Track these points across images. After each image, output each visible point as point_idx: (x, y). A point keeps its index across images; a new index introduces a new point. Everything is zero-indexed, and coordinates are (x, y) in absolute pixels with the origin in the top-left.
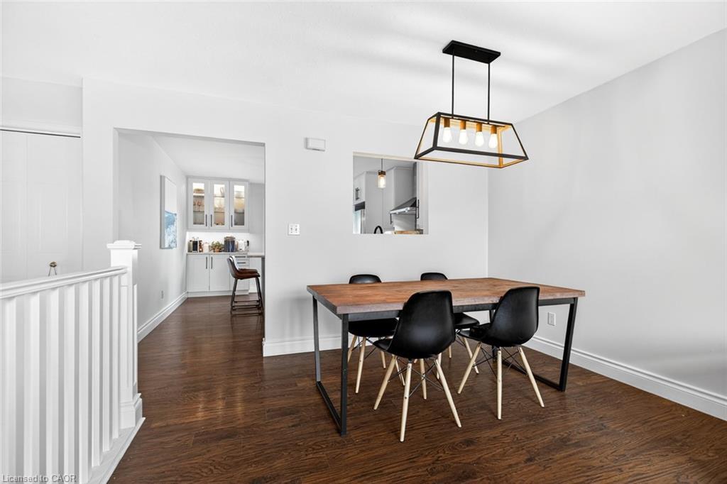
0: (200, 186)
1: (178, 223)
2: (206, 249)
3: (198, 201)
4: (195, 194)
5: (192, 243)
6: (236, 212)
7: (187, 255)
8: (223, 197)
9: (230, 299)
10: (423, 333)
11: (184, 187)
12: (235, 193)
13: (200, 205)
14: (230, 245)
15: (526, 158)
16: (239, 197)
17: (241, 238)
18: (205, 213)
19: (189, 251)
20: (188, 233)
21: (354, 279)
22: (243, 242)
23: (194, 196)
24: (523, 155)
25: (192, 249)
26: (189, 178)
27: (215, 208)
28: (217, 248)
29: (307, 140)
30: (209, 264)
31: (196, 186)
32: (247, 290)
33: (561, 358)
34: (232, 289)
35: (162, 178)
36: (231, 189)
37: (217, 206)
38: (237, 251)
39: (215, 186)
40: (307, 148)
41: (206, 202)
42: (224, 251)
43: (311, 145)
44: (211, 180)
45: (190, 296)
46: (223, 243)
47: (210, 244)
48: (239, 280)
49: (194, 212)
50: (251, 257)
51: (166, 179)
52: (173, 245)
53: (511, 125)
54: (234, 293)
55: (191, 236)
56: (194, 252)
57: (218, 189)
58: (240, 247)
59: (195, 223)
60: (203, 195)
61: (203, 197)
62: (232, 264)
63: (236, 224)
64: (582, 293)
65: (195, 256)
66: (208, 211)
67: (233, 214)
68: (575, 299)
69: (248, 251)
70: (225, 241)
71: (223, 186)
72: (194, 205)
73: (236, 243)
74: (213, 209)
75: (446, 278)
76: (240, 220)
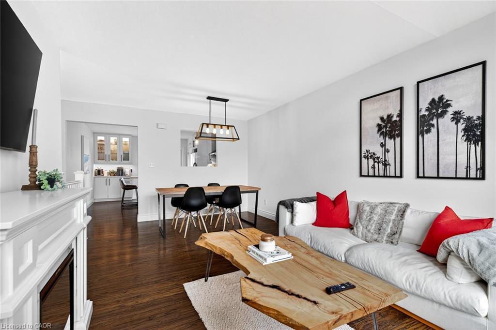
0: (102, 138)
1: (89, 160)
2: (106, 174)
3: (101, 147)
4: (99, 143)
5: (97, 171)
6: (124, 153)
7: (94, 178)
8: (116, 144)
9: (121, 203)
10: (195, 202)
11: (92, 139)
12: (123, 142)
13: (102, 149)
14: (120, 172)
15: (239, 139)
16: (126, 144)
17: (127, 168)
18: (105, 154)
19: (95, 175)
20: (94, 165)
21: (177, 186)
22: (128, 170)
23: (99, 144)
24: (237, 138)
25: (97, 174)
26: (95, 134)
27: (111, 151)
28: (112, 174)
29: (157, 124)
30: (108, 182)
31: (100, 138)
32: (131, 198)
33: (254, 213)
34: (122, 197)
35: (82, 137)
36: (121, 141)
37: (113, 150)
38: (125, 175)
39: (111, 138)
40: (158, 128)
41: (105, 147)
42: (117, 175)
43: (159, 127)
44: (108, 135)
45: (96, 201)
46: (116, 171)
47: (109, 171)
48: (126, 191)
49: (98, 153)
50: (132, 178)
51: (85, 137)
52: (88, 172)
53: (233, 126)
54: (123, 199)
55: (96, 167)
56: (98, 176)
57: (113, 140)
58: (126, 173)
59: (99, 159)
60: (104, 143)
61: (104, 144)
62: (122, 182)
63: (124, 160)
64: (260, 189)
65: (99, 178)
66: (107, 152)
67: (122, 154)
68: (258, 191)
69: (131, 175)
70: (117, 170)
71: (116, 138)
72: (98, 149)
73: (124, 171)
74: (110, 151)
75: (219, 185)
76: (126, 157)
